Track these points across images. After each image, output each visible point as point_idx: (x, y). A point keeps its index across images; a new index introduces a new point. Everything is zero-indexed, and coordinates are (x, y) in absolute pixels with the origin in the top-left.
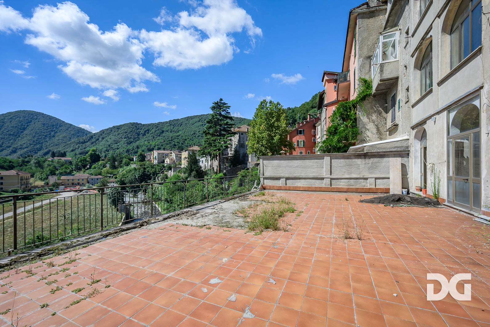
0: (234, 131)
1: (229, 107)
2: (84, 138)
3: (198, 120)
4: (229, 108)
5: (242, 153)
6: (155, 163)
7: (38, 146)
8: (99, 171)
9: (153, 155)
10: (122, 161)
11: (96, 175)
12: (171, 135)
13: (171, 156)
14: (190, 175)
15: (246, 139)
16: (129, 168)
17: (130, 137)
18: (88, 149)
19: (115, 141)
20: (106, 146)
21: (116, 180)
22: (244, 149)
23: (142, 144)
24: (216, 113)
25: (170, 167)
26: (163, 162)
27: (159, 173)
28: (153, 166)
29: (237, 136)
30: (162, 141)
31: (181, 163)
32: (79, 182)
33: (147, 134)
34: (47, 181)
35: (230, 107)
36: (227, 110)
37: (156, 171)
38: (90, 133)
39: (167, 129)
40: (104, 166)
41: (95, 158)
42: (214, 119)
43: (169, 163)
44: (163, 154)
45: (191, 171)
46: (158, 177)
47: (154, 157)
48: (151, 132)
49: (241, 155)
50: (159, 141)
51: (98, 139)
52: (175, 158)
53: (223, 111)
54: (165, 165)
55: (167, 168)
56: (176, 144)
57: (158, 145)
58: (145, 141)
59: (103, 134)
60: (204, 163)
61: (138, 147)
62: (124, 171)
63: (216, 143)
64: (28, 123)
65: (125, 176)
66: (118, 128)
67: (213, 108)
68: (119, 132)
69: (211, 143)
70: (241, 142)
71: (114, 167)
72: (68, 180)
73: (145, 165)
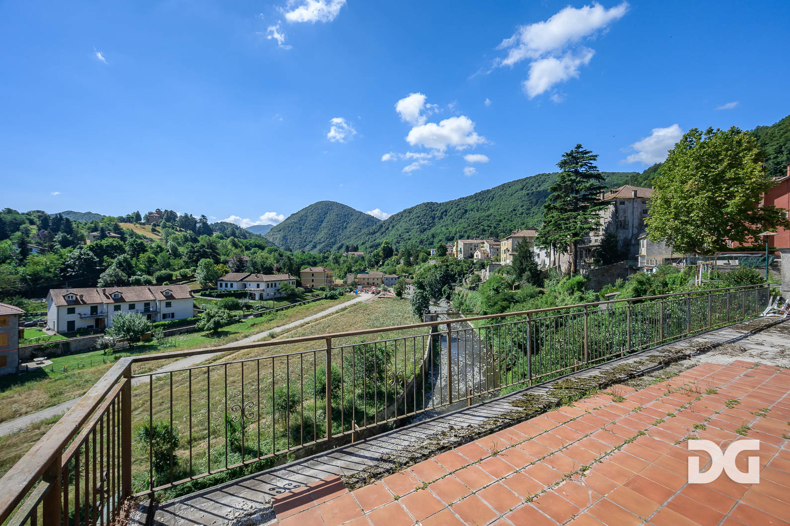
0: (603, 199)
1: (594, 158)
2: (374, 227)
3: (521, 187)
4: (595, 160)
5: (622, 238)
6: (459, 259)
7: (333, 240)
8: (392, 269)
9: (457, 247)
10: (418, 256)
11: (390, 274)
12: (478, 215)
13: (483, 247)
14: (520, 276)
15: (631, 211)
16: (427, 266)
17: (423, 222)
18: (378, 241)
19: (406, 229)
20: (396, 237)
21: (413, 280)
22: (627, 231)
23: (438, 231)
24: (568, 172)
25: (482, 264)
26: (472, 256)
27: (467, 273)
28: (458, 263)
29: (611, 208)
30: (466, 225)
31: (499, 257)
32: (374, 281)
33: (444, 217)
34: (345, 279)
35: (596, 156)
36: (591, 163)
37: (462, 270)
38: (379, 220)
39: (472, 207)
40: (398, 263)
41: (389, 252)
42: (565, 182)
43: (480, 258)
44: (471, 244)
45: (522, 271)
46: (465, 279)
47: (458, 249)
48: (450, 214)
49: (621, 243)
50: (462, 224)
51: (388, 228)
52: (488, 250)
53: (582, 166)
54: (475, 261)
55: (477, 266)
56: (486, 228)
57: (460, 232)
58: (442, 226)
59: (394, 220)
60: (542, 258)
61: (433, 236)
62: (422, 269)
63: (570, 223)
64: (325, 214)
65: (423, 276)
66: (410, 211)
67: (563, 164)
68: (411, 217)
69: (560, 224)
70: (620, 219)
71: (409, 264)
72: (364, 279)
73: (447, 261)
